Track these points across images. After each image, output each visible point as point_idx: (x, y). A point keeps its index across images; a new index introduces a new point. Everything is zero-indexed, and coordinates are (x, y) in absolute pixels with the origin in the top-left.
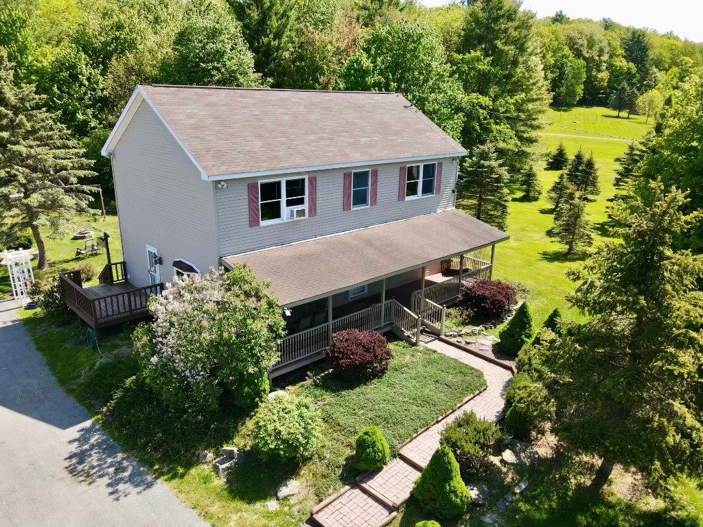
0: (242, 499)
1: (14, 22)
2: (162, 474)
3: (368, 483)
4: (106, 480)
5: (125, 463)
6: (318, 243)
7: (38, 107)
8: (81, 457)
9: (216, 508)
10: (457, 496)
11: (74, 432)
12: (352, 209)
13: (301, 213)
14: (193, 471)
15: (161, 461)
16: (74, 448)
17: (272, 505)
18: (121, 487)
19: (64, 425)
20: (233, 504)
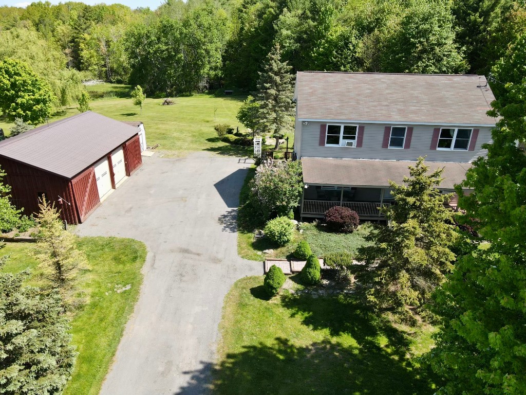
0: (253, 247)
1: (327, 11)
2: (240, 231)
3: (294, 262)
4: (225, 225)
5: (234, 223)
6: (357, 162)
7: (286, 72)
8: (225, 216)
9: (244, 246)
10: (310, 275)
11: (230, 209)
12: (389, 148)
13: (351, 144)
14: (249, 234)
15: (243, 228)
16: (226, 214)
17: (259, 253)
18: (227, 229)
19: (229, 206)
20: (249, 247)
